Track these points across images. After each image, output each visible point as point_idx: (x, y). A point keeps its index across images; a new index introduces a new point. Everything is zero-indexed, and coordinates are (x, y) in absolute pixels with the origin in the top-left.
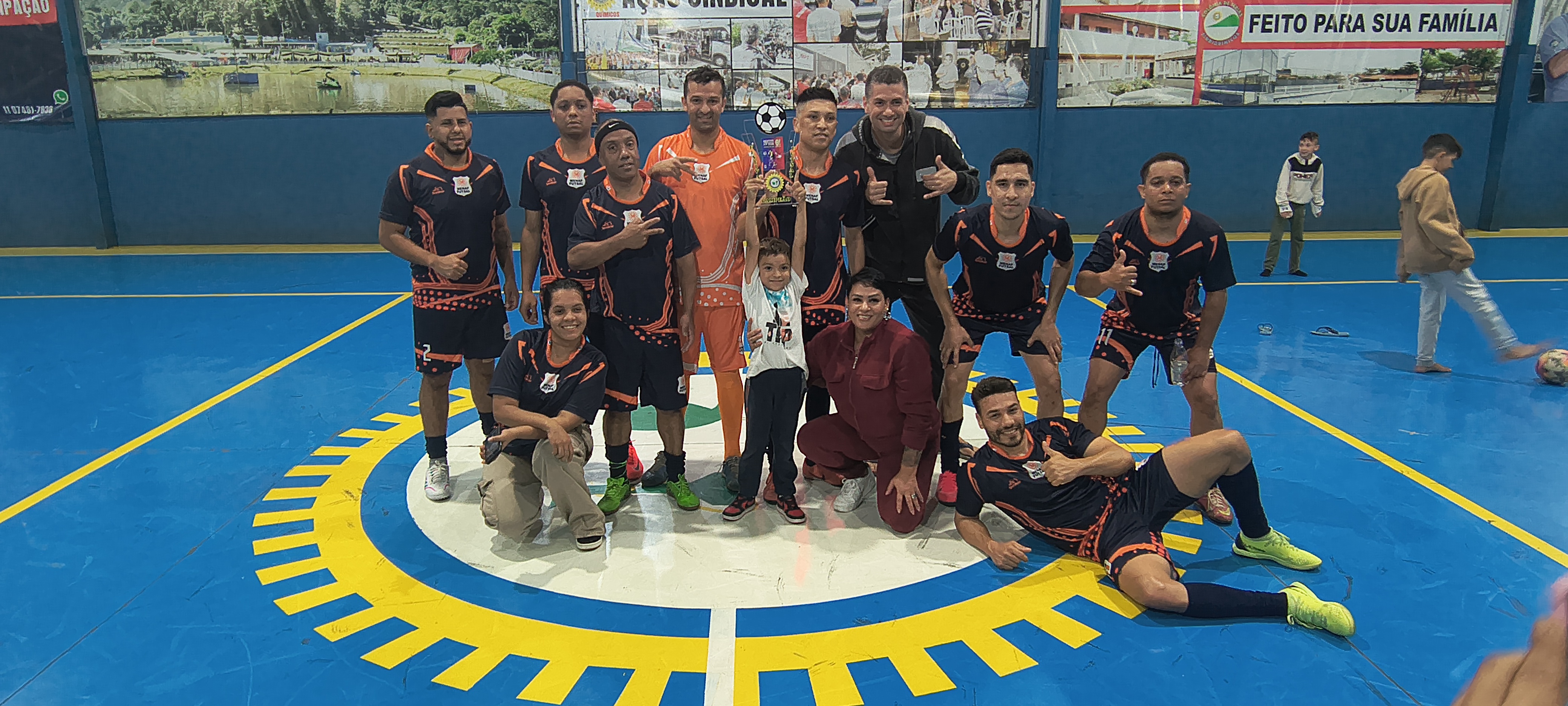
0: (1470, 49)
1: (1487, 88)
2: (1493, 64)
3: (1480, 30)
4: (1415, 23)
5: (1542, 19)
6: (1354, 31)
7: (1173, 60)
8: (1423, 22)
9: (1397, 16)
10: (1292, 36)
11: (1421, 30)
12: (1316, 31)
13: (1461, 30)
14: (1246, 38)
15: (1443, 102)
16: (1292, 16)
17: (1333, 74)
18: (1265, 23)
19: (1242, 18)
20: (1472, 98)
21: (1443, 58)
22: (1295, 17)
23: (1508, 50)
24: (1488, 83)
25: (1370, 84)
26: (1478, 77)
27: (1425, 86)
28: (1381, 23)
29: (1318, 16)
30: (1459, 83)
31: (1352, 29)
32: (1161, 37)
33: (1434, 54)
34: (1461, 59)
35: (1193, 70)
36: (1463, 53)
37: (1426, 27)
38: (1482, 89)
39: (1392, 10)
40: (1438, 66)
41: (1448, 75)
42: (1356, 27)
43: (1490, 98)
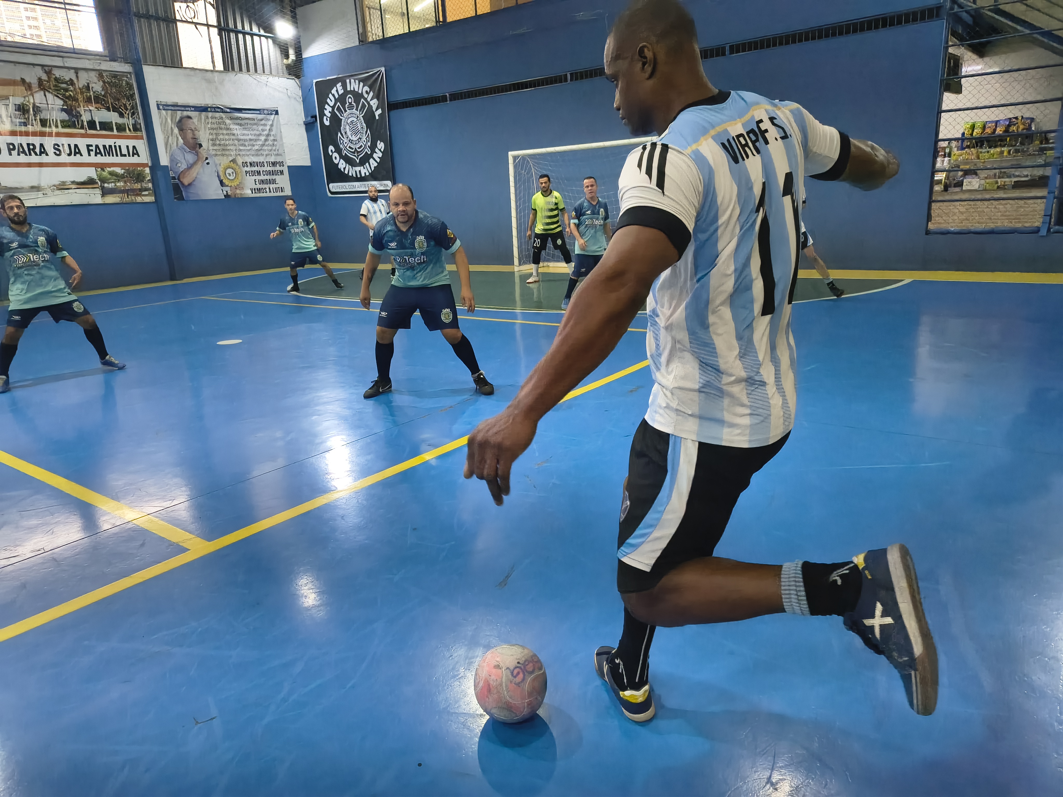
0: (127, 168)
1: (146, 193)
2: (144, 177)
3: (129, 156)
4: (84, 150)
5: (166, 149)
6: (40, 155)
8: (89, 151)
9: (69, 145)
11: (89, 155)
12: (10, 154)
13: (117, 155)
15: (121, 202)
17: (35, 184)
20: (139, 199)
21: (111, 173)
23: (151, 169)
24: (146, 190)
25: (66, 191)
26: (138, 186)
27: (105, 192)
28: (59, 151)
29: (8, 144)
30: (128, 190)
31: (38, 154)
33: (104, 171)
34: (123, 174)
36: (123, 171)
37: (93, 153)
38: (144, 193)
39: (64, 141)
40: (110, 179)
41: (118, 184)
42: (41, 153)
43: (151, 199)
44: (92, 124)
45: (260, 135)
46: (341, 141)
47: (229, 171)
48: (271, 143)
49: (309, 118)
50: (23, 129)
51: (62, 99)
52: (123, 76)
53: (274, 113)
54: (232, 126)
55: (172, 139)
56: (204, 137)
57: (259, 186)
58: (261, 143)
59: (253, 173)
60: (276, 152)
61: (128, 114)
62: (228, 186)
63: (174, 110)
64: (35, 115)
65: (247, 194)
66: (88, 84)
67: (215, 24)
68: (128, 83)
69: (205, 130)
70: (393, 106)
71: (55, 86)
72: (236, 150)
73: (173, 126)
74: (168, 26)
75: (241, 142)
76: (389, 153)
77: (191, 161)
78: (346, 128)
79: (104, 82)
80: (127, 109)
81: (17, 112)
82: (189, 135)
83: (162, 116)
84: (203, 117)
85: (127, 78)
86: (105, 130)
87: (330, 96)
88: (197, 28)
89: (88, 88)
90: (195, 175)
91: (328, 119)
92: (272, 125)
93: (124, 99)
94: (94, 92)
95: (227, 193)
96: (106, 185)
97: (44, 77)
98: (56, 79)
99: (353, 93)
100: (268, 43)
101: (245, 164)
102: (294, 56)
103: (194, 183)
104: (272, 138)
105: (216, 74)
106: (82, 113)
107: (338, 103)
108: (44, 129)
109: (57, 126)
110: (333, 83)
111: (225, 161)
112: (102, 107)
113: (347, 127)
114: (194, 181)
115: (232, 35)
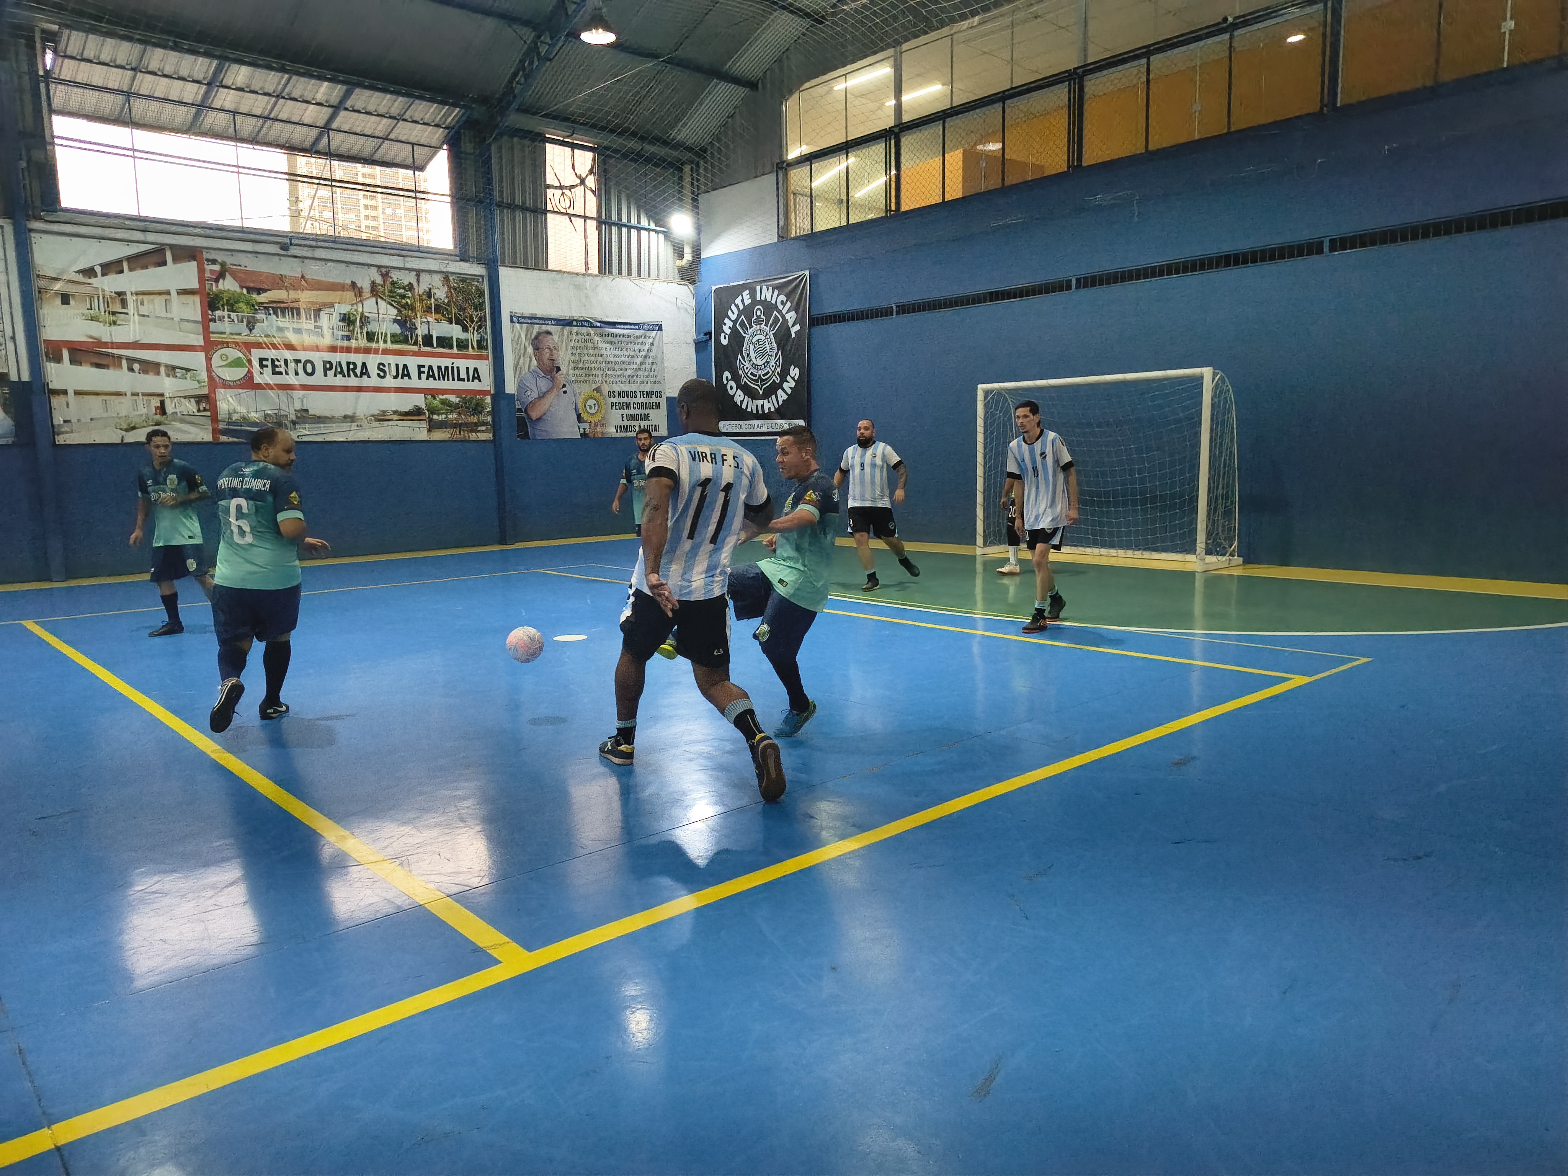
0: (464, 396)
1: (484, 428)
2: (483, 408)
3: (468, 380)
4: (414, 372)
6: (361, 377)
7: (185, 397)
8: (420, 373)
9: (397, 365)
10: (304, 379)
11: (420, 378)
12: (326, 375)
13: (453, 379)
14: (258, 379)
15: (451, 439)
16: (300, 361)
17: (350, 413)
18: (274, 366)
19: (250, 361)
20: (473, 436)
21: (443, 402)
22: (303, 362)
23: (494, 397)
24: (484, 424)
25: (386, 423)
26: (474, 419)
27: (433, 426)
28: (385, 372)
29: (325, 363)
30: (462, 423)
31: (359, 375)
32: (168, 376)
33: (435, 399)
34: (458, 403)
35: (208, 408)
36: (458, 400)
37: (424, 376)
38: (479, 428)
39: (392, 360)
40: (441, 409)
41: (450, 416)
42: (362, 374)
43: (485, 436)
44: (428, 340)
45: (635, 356)
46: (742, 366)
47: (591, 402)
48: (648, 367)
49: (702, 336)
50: (345, 343)
51: (397, 308)
52: (473, 280)
53: (657, 328)
54: (600, 345)
55: (524, 360)
56: (564, 358)
57: (626, 423)
58: (635, 366)
59: (621, 406)
60: (654, 379)
61: (474, 328)
62: (586, 422)
63: (531, 323)
64: (361, 328)
65: (610, 433)
66: (430, 289)
67: (595, 215)
68: (478, 289)
69: (567, 350)
70: (815, 321)
71: (391, 291)
72: (602, 376)
73: (527, 344)
74: (536, 221)
75: (609, 366)
76: (805, 383)
77: (544, 390)
78: (749, 348)
79: (449, 287)
80: (472, 321)
81: (341, 324)
82: (546, 354)
83: (515, 330)
84: (565, 333)
85: (478, 282)
86: (444, 347)
87: (733, 307)
88: (571, 221)
89: (429, 294)
90: (547, 406)
91: (727, 336)
92: (652, 344)
93: (471, 309)
94: (436, 300)
95: (585, 431)
96: (435, 417)
97: (379, 280)
98: (393, 283)
99: (765, 303)
100: (658, 238)
101: (611, 394)
102: (691, 255)
103: (544, 417)
104: (650, 360)
105: (588, 279)
106: (418, 325)
107: (743, 317)
108: (369, 344)
109: (385, 342)
110: (737, 291)
111: (586, 389)
112: (443, 318)
113: (752, 347)
114: (544, 414)
115: (614, 230)
